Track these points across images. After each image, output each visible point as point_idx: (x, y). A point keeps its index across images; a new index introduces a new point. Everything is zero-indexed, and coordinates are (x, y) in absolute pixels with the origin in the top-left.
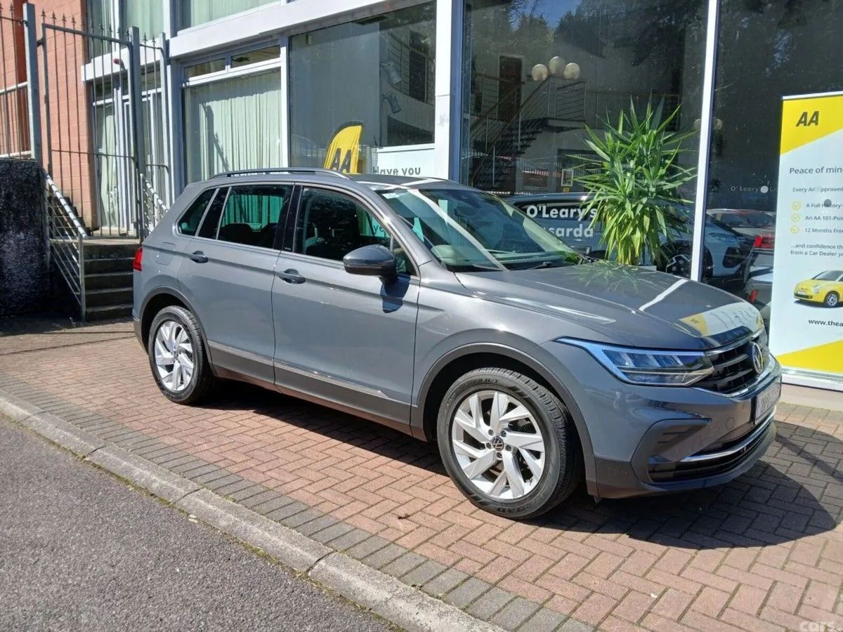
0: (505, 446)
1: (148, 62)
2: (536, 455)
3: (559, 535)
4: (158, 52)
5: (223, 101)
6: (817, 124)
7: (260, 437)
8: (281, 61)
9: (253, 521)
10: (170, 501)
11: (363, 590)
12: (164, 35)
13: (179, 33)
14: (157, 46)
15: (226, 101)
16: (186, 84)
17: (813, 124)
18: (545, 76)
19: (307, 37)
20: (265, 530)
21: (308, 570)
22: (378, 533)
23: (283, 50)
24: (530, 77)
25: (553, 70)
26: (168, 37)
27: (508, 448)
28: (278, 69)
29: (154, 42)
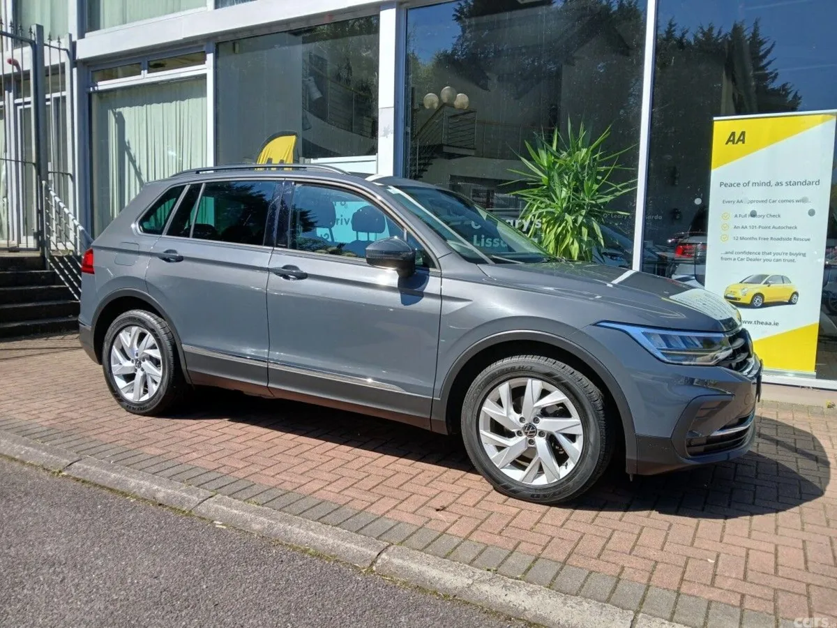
0: (538, 432)
1: (53, 63)
2: (572, 438)
3: (597, 516)
4: (64, 53)
5: (137, 107)
6: (743, 143)
7: (250, 444)
8: (207, 68)
9: (290, 522)
10: (184, 509)
11: (439, 579)
12: (70, 35)
13: (87, 35)
14: (63, 46)
15: (140, 107)
16: (94, 89)
17: (740, 143)
18: (436, 105)
19: (234, 44)
20: (307, 530)
21: (372, 565)
22: (424, 525)
23: (210, 57)
24: (422, 105)
25: (445, 100)
26: (75, 38)
27: (541, 434)
28: (204, 77)
29: (59, 42)
